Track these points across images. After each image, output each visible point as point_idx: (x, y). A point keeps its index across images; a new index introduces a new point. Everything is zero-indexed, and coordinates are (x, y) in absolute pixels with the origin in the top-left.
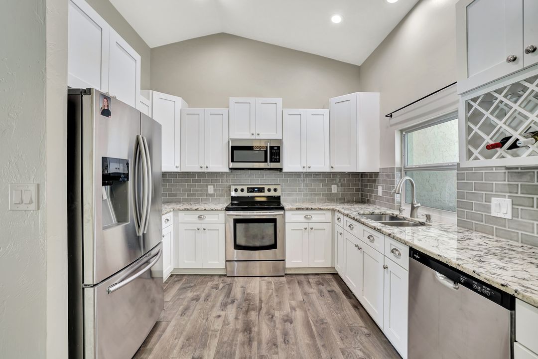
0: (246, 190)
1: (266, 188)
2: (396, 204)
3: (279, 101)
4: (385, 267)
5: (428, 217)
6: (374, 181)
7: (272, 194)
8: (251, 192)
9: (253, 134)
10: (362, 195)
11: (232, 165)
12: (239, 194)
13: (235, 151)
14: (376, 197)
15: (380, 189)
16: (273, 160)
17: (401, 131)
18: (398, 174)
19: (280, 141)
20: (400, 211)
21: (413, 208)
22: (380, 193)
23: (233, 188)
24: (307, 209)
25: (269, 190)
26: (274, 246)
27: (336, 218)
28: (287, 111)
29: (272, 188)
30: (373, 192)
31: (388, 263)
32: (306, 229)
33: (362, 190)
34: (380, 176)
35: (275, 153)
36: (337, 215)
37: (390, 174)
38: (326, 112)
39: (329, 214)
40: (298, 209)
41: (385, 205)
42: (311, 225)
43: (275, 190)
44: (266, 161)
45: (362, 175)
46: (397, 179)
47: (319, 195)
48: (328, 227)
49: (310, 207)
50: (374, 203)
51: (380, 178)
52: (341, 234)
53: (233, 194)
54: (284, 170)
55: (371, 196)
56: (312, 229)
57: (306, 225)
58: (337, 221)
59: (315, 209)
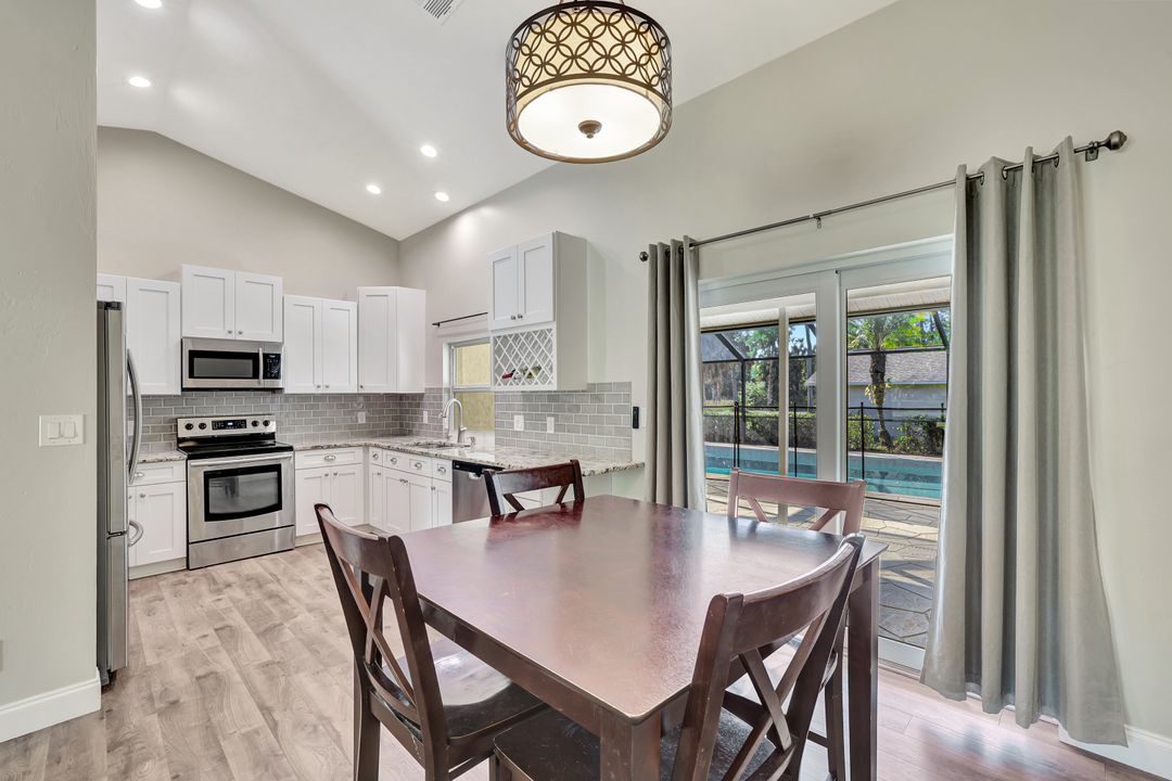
0: (209, 426)
1: (249, 421)
2: (444, 432)
3: (278, 281)
4: (433, 489)
5: (473, 439)
6: (418, 405)
7: (261, 429)
8: (219, 428)
9: (230, 332)
10: (401, 425)
11: (190, 383)
12: (196, 432)
13: (196, 360)
14: (421, 425)
15: (425, 415)
16: (269, 375)
17: (450, 345)
18: (445, 396)
19: (279, 345)
20: (448, 438)
21: (460, 432)
22: (426, 421)
23: (182, 423)
24: (329, 447)
25: (255, 424)
26: (277, 507)
27: (371, 454)
28: (291, 299)
29: (260, 420)
30: (417, 419)
31: (436, 484)
32: (326, 475)
33: (400, 418)
34: (425, 398)
35: (269, 364)
36: (371, 449)
37: (437, 394)
38: (352, 305)
39: (360, 451)
40: (316, 448)
41: (432, 435)
42: (334, 470)
43: (266, 423)
44: (256, 376)
45: (401, 397)
46: (445, 401)
47: (339, 427)
48: (359, 469)
49: (333, 444)
50: (418, 434)
51: (426, 401)
52: (379, 474)
53: (183, 433)
54: (286, 392)
55: (413, 425)
56: (335, 474)
57: (327, 471)
58: (372, 460)
59: (339, 447)
